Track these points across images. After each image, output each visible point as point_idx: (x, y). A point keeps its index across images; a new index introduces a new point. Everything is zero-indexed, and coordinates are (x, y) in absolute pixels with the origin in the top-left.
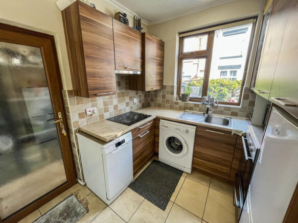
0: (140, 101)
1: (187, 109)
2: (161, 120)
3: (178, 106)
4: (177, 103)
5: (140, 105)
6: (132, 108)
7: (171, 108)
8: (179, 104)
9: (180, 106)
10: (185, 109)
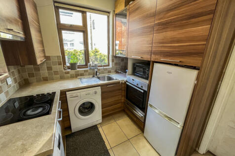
0: (15, 80)
1: (79, 76)
2: (67, 93)
3: (69, 75)
4: (68, 73)
5: (16, 85)
6: (7, 93)
7: (62, 78)
8: (71, 73)
9: (71, 75)
10: (77, 76)
